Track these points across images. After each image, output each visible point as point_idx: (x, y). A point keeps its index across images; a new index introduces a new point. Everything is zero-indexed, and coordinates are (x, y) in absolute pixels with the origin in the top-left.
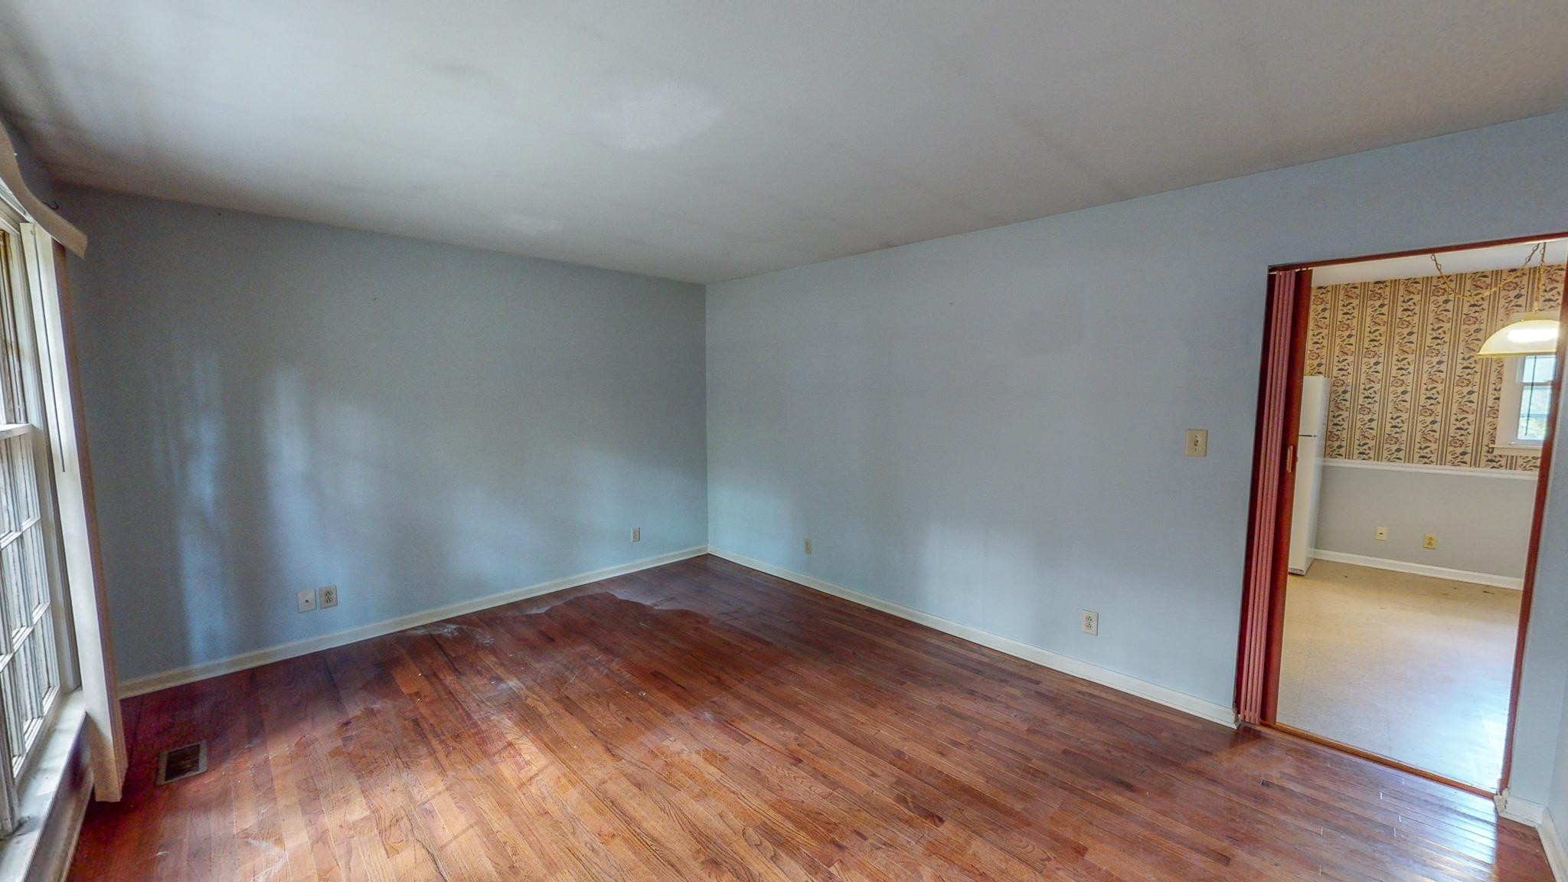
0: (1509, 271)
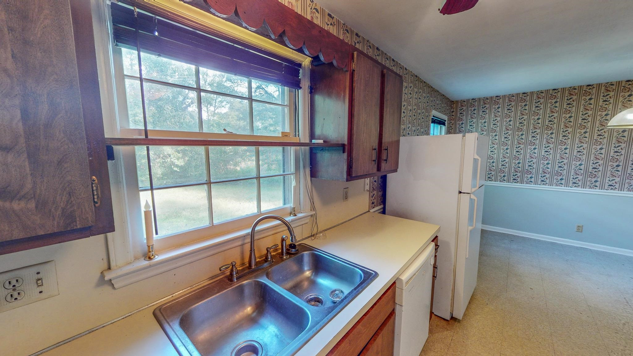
0: (626, 82)
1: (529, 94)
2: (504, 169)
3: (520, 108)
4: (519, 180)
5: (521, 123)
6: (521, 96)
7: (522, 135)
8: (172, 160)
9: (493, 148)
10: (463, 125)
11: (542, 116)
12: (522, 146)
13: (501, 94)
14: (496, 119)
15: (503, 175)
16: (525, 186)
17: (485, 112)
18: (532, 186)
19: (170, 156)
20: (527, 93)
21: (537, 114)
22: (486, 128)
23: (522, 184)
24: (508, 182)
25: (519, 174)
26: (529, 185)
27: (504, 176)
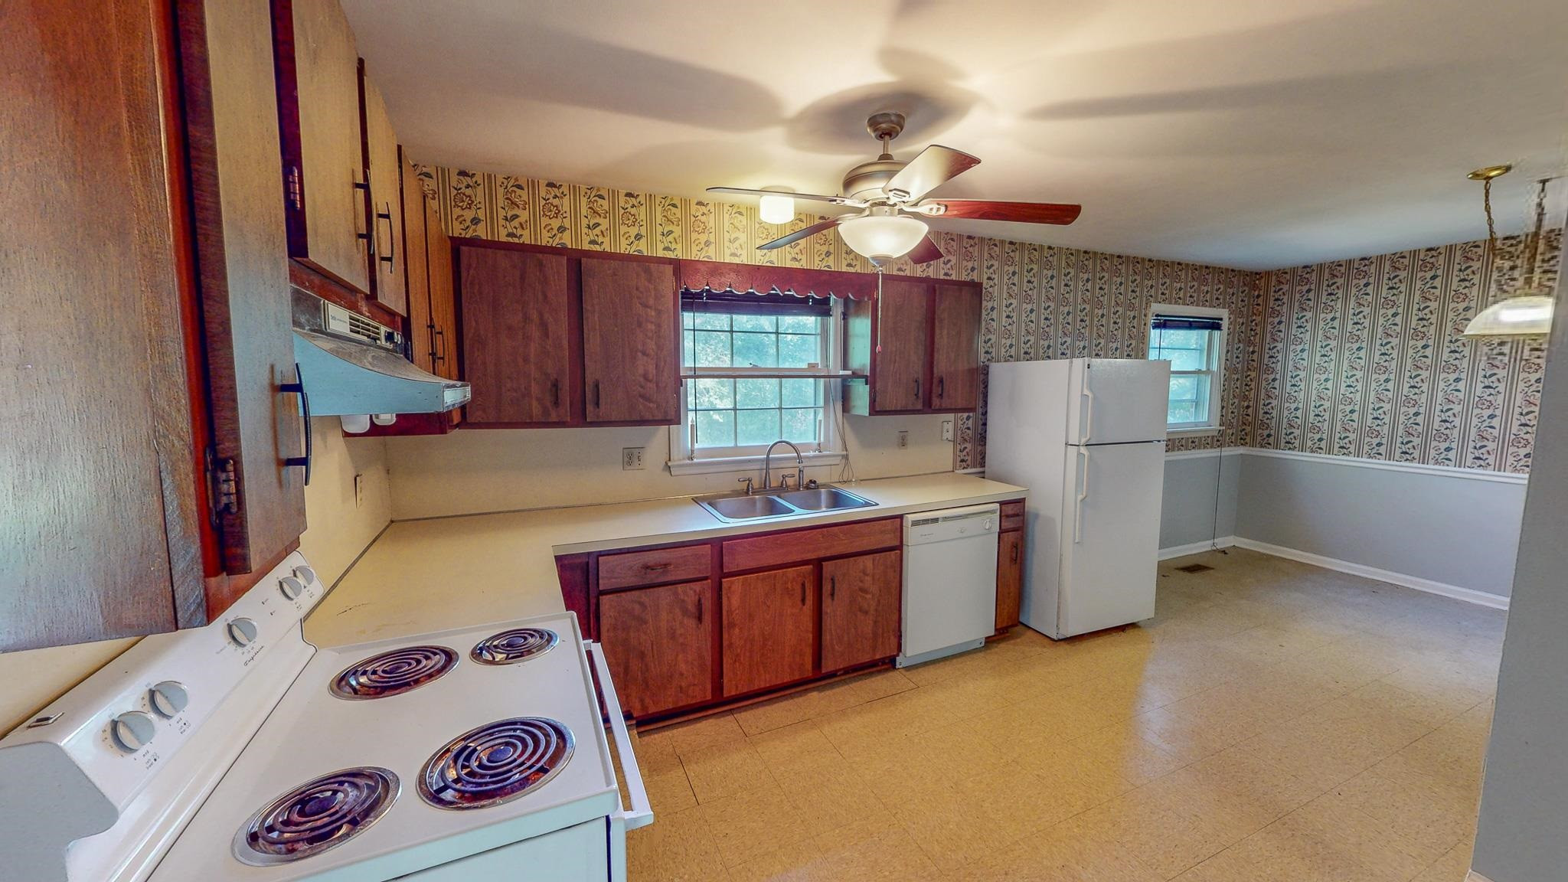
1: (1443, 251)
2: (1378, 428)
3: (1419, 284)
4: (1416, 454)
5: (1422, 319)
6: (1421, 257)
7: (1425, 347)
8: (712, 399)
9: (1353, 379)
10: (1282, 327)
11: (1475, 304)
12: (1425, 374)
13: (1373, 252)
14: (1362, 312)
15: (1375, 441)
16: (1430, 468)
17: (1335, 295)
18: (1451, 470)
19: (708, 392)
20: (1438, 248)
21: (1462, 296)
22: (1336, 332)
23: (1423, 463)
24: (1390, 460)
25: (1416, 441)
26: (1441, 467)
27: (1379, 445)
